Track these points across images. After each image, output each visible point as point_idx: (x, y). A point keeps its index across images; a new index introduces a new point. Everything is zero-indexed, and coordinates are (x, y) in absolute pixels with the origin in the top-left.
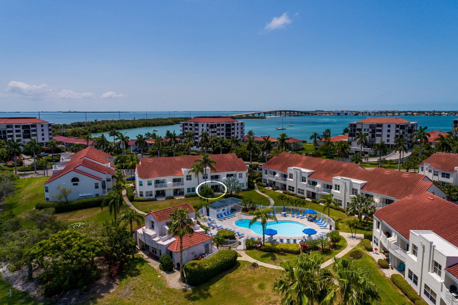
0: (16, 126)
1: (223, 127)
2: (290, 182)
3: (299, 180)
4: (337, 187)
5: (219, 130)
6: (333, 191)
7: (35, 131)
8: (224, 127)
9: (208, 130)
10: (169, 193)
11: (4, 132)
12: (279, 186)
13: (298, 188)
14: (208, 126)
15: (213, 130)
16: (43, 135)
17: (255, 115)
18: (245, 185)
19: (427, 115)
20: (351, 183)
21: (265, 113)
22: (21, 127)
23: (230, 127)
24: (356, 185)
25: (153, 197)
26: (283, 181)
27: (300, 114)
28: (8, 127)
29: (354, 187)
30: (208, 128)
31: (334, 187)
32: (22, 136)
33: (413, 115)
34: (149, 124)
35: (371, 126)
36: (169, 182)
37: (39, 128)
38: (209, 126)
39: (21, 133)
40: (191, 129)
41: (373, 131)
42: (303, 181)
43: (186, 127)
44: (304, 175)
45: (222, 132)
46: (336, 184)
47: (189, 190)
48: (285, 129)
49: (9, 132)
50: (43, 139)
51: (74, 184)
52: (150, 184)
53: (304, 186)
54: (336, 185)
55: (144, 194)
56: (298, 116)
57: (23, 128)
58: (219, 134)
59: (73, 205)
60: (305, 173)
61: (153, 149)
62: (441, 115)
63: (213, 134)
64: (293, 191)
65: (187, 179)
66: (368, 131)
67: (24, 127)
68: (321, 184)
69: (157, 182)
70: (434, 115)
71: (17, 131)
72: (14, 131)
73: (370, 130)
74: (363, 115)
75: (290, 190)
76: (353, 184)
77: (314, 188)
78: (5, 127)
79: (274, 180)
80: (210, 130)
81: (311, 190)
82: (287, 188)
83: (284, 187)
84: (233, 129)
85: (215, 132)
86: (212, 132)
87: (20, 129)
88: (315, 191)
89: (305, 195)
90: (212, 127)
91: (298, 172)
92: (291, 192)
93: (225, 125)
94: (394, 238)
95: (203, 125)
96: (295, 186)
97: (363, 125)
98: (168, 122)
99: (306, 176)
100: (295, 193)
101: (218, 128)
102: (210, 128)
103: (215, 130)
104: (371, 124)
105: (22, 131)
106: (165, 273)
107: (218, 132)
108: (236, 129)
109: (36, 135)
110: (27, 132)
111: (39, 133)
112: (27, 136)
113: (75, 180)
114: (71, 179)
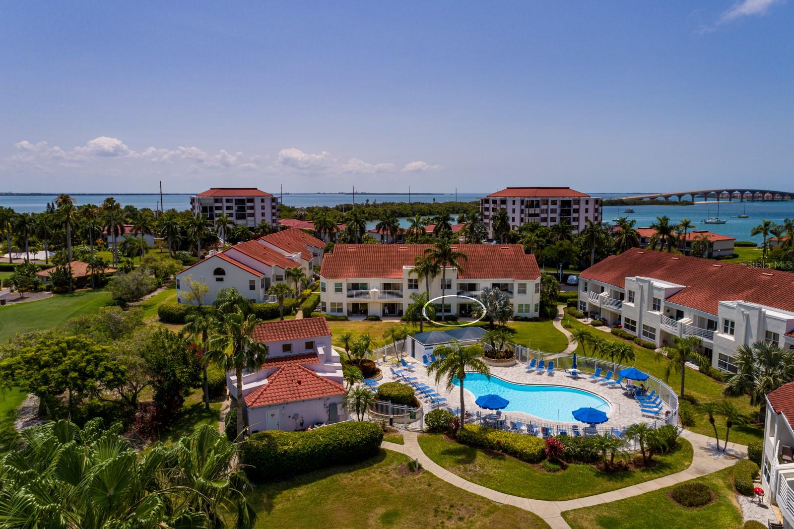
0: (228, 201)
1: (554, 207)
2: (629, 309)
3: (645, 305)
4: (729, 327)
5: (542, 211)
6: (719, 334)
7: (252, 208)
8: (557, 207)
9: (522, 211)
10: (375, 309)
11: (211, 209)
12: (609, 318)
13: (643, 323)
14: (522, 202)
15: (532, 211)
16: (263, 215)
17: (670, 199)
18: (532, 308)
20: (763, 317)
21: (693, 195)
22: (234, 201)
23: (570, 206)
24: (775, 322)
25: (345, 313)
26: (614, 307)
28: (216, 201)
29: (770, 329)
30: (523, 207)
31: (721, 324)
32: (234, 215)
34: (456, 209)
36: (375, 287)
37: (258, 204)
38: (525, 204)
39: (233, 211)
42: (654, 308)
43: (487, 205)
44: (657, 295)
45: (551, 215)
46: (728, 317)
49: (218, 208)
50: (264, 221)
51: (218, 280)
52: (338, 289)
53: (656, 320)
54: (726, 322)
55: (328, 307)
57: (236, 204)
58: (545, 220)
60: (660, 289)
63: (532, 219)
64: (634, 329)
65: (410, 287)
67: (238, 202)
68: (692, 317)
69: (355, 286)
71: (228, 208)
72: (225, 208)
75: (627, 326)
76: (768, 320)
77: (676, 326)
78: (212, 201)
79: (597, 302)
80: (527, 211)
81: (669, 329)
82: (623, 322)
83: (616, 321)
84: (577, 211)
85: (537, 215)
86: (530, 215)
87: (233, 204)
88: (677, 332)
89: (657, 341)
90: (531, 205)
91: (646, 287)
92: (629, 332)
93: (559, 203)
95: (514, 202)
96: (637, 320)
99: (661, 296)
100: (636, 334)
101: (544, 207)
102: (527, 207)
103: (538, 211)
105: (235, 208)
107: (544, 215)
108: (582, 210)
109: (253, 215)
110: (242, 209)
111: (258, 211)
112: (241, 216)
113: (219, 272)
114: (213, 270)
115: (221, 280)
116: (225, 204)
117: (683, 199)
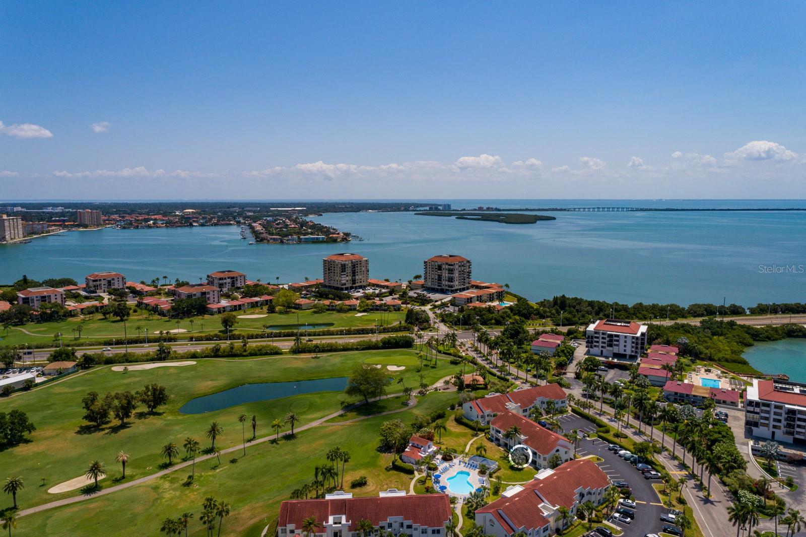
0: (603, 334)
7: (618, 341)
8: (781, 412)
11: (592, 337)
16: (625, 346)
32: (606, 344)
37: (622, 339)
45: (774, 417)
49: (596, 337)
50: (625, 351)
63: (751, 415)
67: (610, 336)
71: (603, 338)
78: (593, 333)
85: (758, 413)
103: (757, 410)
105: (607, 339)
109: (617, 345)
110: (611, 341)
111: (622, 343)
112: (610, 345)
116: (601, 336)
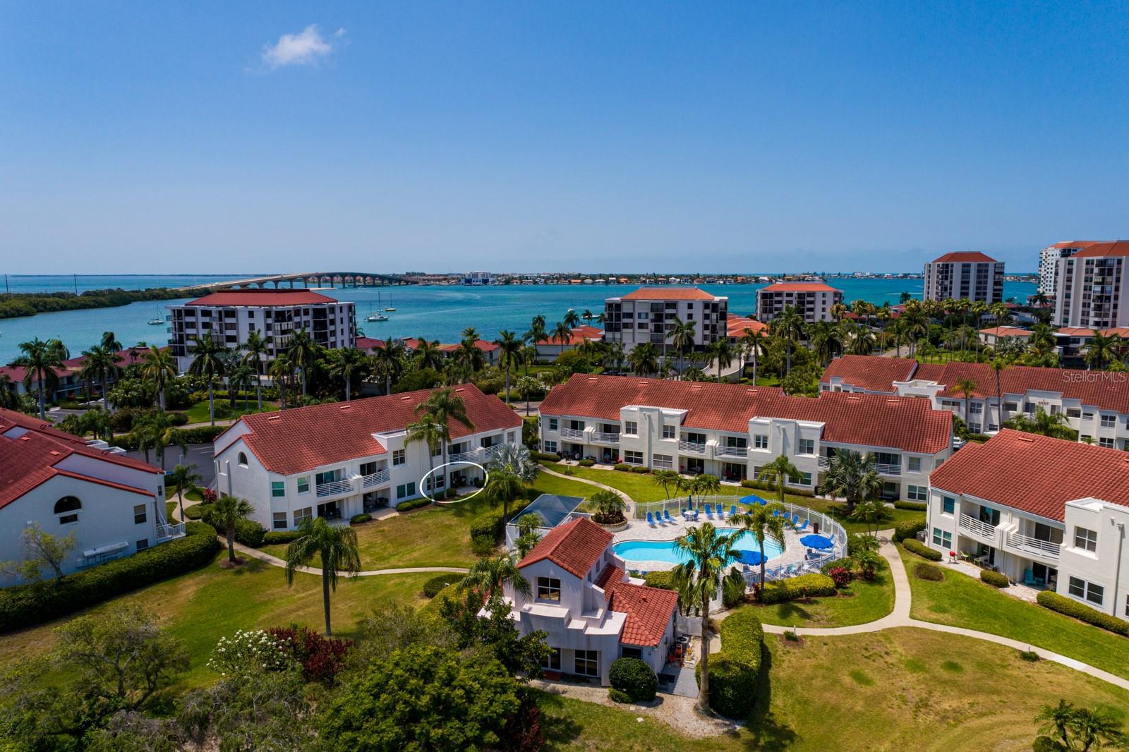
1: (306, 318)
2: (627, 442)
3: (655, 434)
4: (762, 442)
5: (298, 325)
6: (750, 449)
8: (309, 318)
9: (268, 327)
10: (354, 507)
12: (596, 454)
13: (654, 452)
14: (268, 314)
15: (285, 326)
17: (266, 286)
19: (645, 282)
20: (798, 429)
21: (305, 279)
23: (325, 316)
24: (809, 431)
26: (609, 442)
27: (378, 282)
29: (805, 437)
30: (270, 321)
33: (619, 283)
35: (654, 307)
38: (273, 316)
40: (205, 325)
41: (659, 318)
42: (666, 435)
43: (189, 319)
44: (668, 422)
46: (759, 433)
47: (401, 491)
48: (386, 320)
51: (64, 520)
52: (303, 488)
53: (674, 448)
54: (758, 438)
55: (290, 520)
56: (374, 286)
59: (87, 589)
60: (673, 416)
61: (129, 390)
62: (668, 282)
64: (640, 461)
65: (396, 462)
66: (647, 317)
68: (718, 438)
69: (320, 479)
70: (656, 282)
73: (651, 316)
74: (521, 283)
75: (628, 460)
76: (802, 430)
77: (702, 450)
79: (576, 440)
80: (277, 326)
81: (695, 454)
82: (622, 456)
83: (607, 456)
84: (333, 322)
85: (291, 331)
86: (284, 332)
88: (706, 455)
89: (676, 468)
90: (281, 317)
91: (655, 416)
92: (634, 465)
93: (311, 312)
94: (1009, 524)
95: (251, 314)
96: (644, 451)
97: (636, 304)
98: (12, 309)
99: (676, 423)
100: (645, 465)
101: (297, 319)
102: (276, 321)
103: (291, 325)
104: (652, 301)
106: (644, 708)
108: (338, 321)
113: (67, 505)
114: (53, 504)
115: (74, 518)
117: (281, 286)
